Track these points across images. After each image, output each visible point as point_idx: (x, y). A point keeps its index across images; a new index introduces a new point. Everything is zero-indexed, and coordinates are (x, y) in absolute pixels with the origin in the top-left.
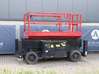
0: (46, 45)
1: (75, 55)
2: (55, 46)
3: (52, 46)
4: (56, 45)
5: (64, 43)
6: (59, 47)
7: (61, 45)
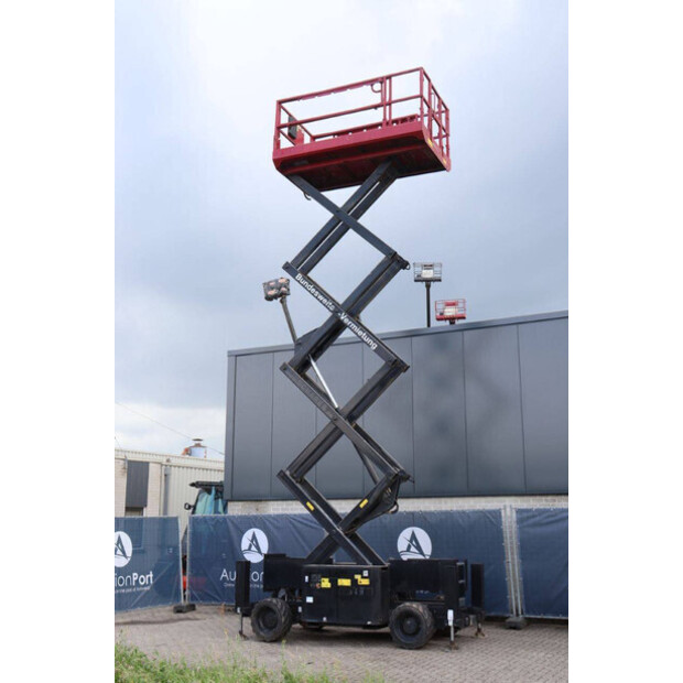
0: (307, 578)
1: (409, 622)
2: (334, 582)
3: (326, 583)
4: (339, 581)
5: (366, 573)
6: (347, 587)
7: (354, 582)
